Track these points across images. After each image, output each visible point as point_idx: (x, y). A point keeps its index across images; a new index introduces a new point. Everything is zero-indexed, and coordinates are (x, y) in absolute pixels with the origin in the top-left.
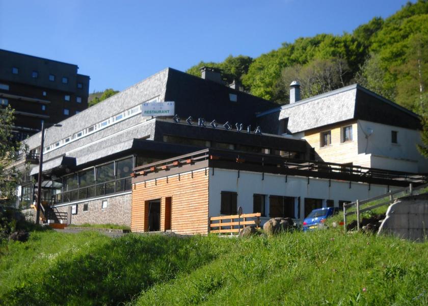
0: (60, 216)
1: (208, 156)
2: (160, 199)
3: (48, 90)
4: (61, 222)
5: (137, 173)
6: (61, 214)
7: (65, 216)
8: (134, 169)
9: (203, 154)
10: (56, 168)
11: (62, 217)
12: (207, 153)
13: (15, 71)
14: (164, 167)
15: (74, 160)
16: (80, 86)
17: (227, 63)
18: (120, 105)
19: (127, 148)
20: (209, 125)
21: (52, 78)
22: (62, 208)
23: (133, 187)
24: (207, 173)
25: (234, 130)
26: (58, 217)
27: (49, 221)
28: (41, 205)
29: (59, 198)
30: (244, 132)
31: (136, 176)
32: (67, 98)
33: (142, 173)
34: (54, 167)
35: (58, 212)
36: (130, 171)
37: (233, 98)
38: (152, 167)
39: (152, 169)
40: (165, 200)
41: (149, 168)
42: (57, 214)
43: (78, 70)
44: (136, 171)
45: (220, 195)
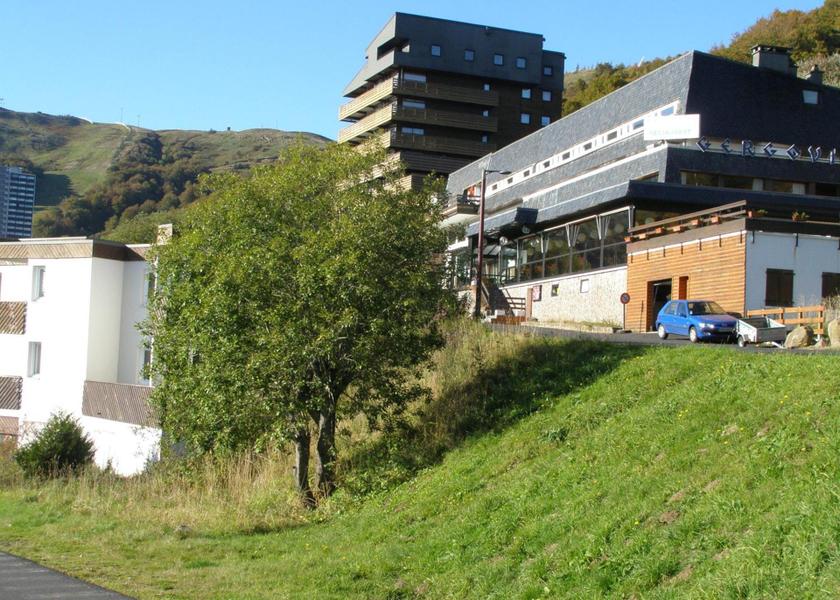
0: (514, 304)
1: (744, 212)
2: (670, 280)
3: (492, 82)
4: (516, 312)
5: (635, 236)
6: (515, 301)
7: (522, 304)
8: (630, 230)
9: (737, 209)
10: (508, 225)
11: (517, 306)
12: (744, 207)
13: (436, 51)
14: (676, 228)
15: (534, 213)
16: (548, 71)
17: (827, 9)
18: (613, 114)
19: (620, 196)
20: (761, 150)
21: (499, 60)
22: (516, 292)
23: (629, 259)
24: (744, 240)
25: (805, 159)
26: (512, 306)
27: (496, 311)
28: (483, 284)
29: (512, 273)
30: (823, 160)
31: (634, 240)
32: (526, 94)
33: (642, 236)
34: (504, 224)
35: (510, 298)
36: (626, 233)
37: (811, 97)
38: (657, 227)
39: (658, 231)
40: (678, 281)
41: (654, 228)
42: (509, 301)
43: (544, 43)
44: (635, 233)
45: (765, 275)
